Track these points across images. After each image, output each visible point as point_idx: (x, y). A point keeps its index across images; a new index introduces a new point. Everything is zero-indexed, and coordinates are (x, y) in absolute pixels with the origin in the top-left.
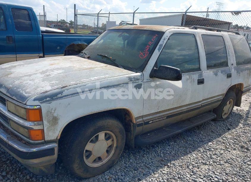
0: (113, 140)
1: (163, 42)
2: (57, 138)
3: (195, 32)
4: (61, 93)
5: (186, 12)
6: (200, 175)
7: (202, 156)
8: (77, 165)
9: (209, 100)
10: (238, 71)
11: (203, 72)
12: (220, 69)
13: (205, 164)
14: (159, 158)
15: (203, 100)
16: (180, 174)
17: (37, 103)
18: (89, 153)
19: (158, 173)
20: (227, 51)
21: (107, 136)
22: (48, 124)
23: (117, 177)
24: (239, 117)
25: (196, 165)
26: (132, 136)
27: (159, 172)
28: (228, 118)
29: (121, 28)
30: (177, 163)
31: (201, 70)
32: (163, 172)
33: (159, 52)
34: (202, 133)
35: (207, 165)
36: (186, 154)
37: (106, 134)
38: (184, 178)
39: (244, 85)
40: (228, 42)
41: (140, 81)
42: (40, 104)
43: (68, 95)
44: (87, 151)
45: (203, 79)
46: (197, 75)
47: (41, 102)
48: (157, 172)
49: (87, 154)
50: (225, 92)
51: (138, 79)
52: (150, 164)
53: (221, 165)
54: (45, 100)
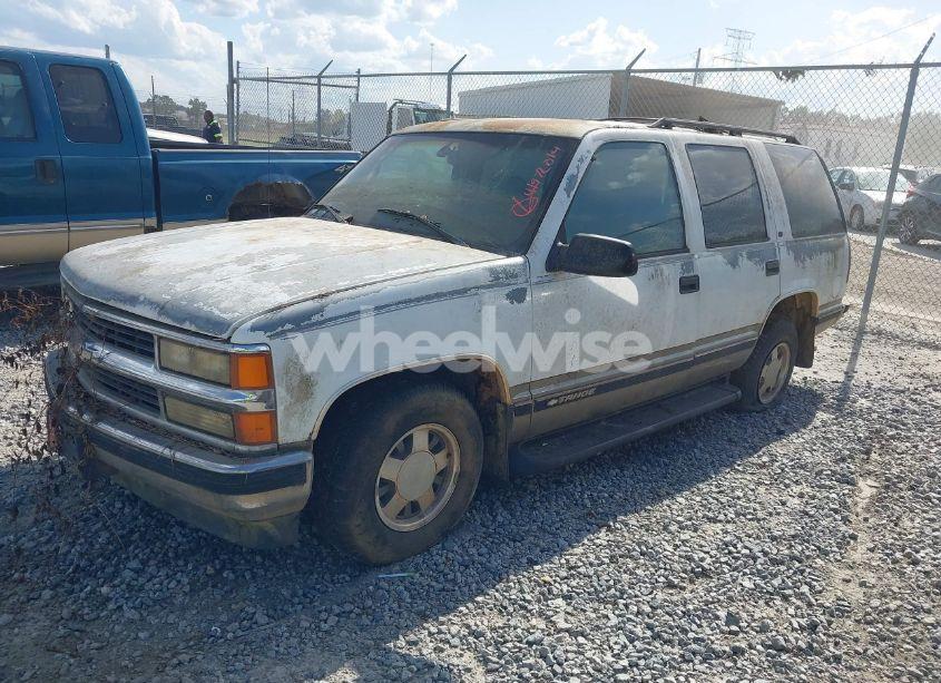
0: (449, 455)
1: (578, 167)
2: (310, 438)
3: (667, 138)
4: (320, 310)
5: (629, 70)
6: (701, 546)
7: (704, 502)
8: (360, 521)
9: (717, 343)
10: (800, 254)
11: (696, 256)
12: (744, 249)
13: (714, 520)
14: (578, 511)
15: (700, 341)
16: (645, 543)
17: (261, 336)
18: (389, 488)
19: (584, 544)
20: (763, 193)
21: (435, 441)
22: (289, 397)
23: (466, 558)
24: (810, 399)
25: (689, 523)
26: (502, 445)
27: (586, 541)
28: (776, 403)
29: (441, 130)
30: (632, 520)
31: (688, 251)
32: (596, 541)
33: (569, 196)
34: (700, 444)
35: (720, 521)
36: (657, 498)
37: (431, 436)
38: (657, 552)
39: (819, 298)
40: (763, 166)
41: (520, 280)
42: (267, 341)
43: (336, 318)
44: (384, 482)
45: (697, 277)
46: (679, 264)
47: (269, 334)
48: (578, 542)
49: (385, 489)
50: (762, 318)
51: (515, 276)
52: (558, 525)
53: (759, 520)
54: (280, 329)
